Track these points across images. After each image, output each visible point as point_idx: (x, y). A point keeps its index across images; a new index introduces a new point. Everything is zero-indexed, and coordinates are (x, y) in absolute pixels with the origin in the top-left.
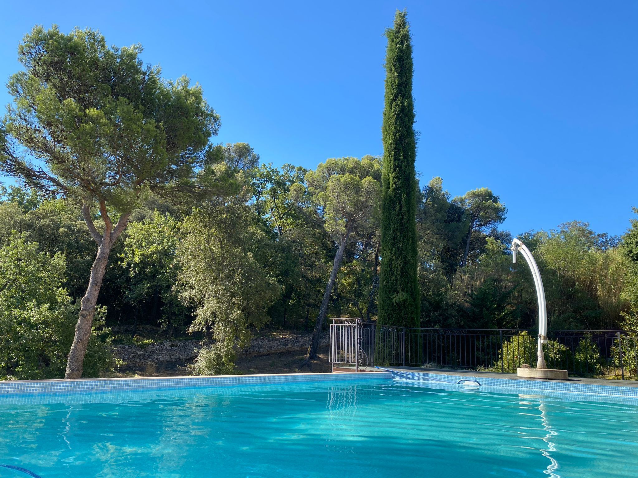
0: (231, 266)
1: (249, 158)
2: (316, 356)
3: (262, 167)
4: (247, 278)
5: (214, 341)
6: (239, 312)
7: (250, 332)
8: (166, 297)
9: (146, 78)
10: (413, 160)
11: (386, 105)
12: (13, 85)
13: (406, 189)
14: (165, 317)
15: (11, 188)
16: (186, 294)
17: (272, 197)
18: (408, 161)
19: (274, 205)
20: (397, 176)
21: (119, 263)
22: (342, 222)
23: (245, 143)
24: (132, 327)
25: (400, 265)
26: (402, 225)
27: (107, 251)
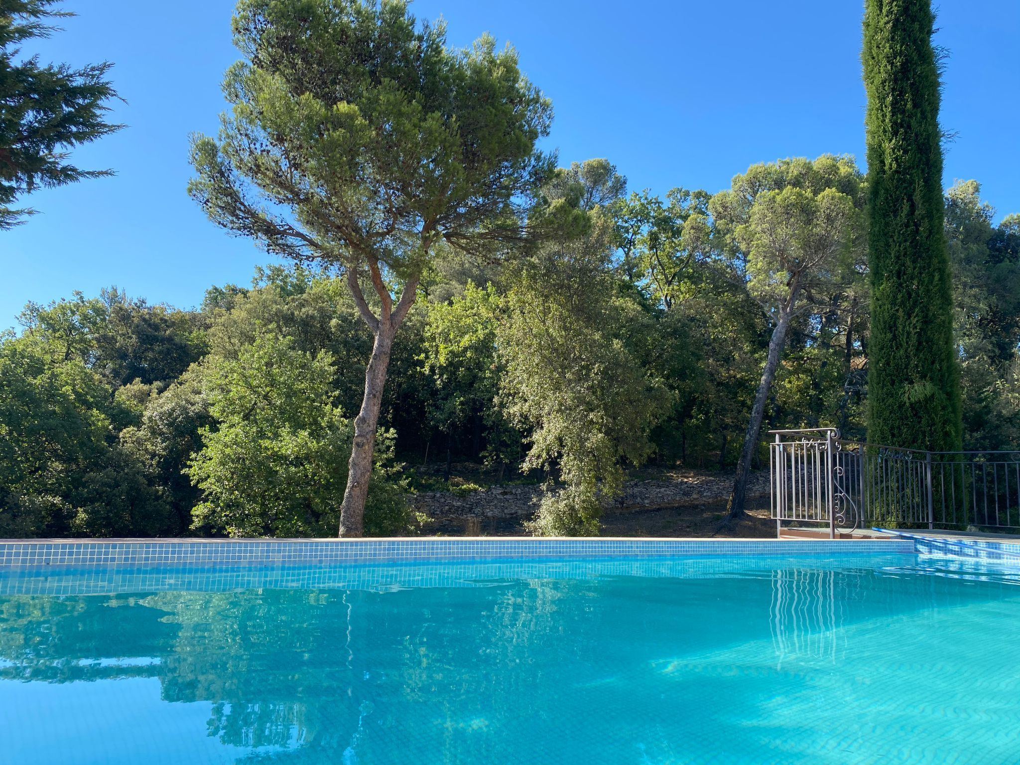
0: (583, 360)
1: (609, 184)
2: (744, 514)
3: (630, 199)
4: (611, 379)
5: (563, 485)
6: (600, 435)
7: (621, 471)
8: (488, 415)
9: (425, 45)
10: (935, 110)
11: (867, 8)
12: (229, 85)
13: (923, 170)
14: (490, 448)
15: (269, 267)
16: (515, 409)
17: (651, 248)
18: (923, 113)
19: (656, 262)
20: (901, 146)
21: (418, 368)
22: (782, 276)
23: (603, 159)
24: (445, 466)
25: (915, 328)
26: (916, 246)
27: (388, 342)
